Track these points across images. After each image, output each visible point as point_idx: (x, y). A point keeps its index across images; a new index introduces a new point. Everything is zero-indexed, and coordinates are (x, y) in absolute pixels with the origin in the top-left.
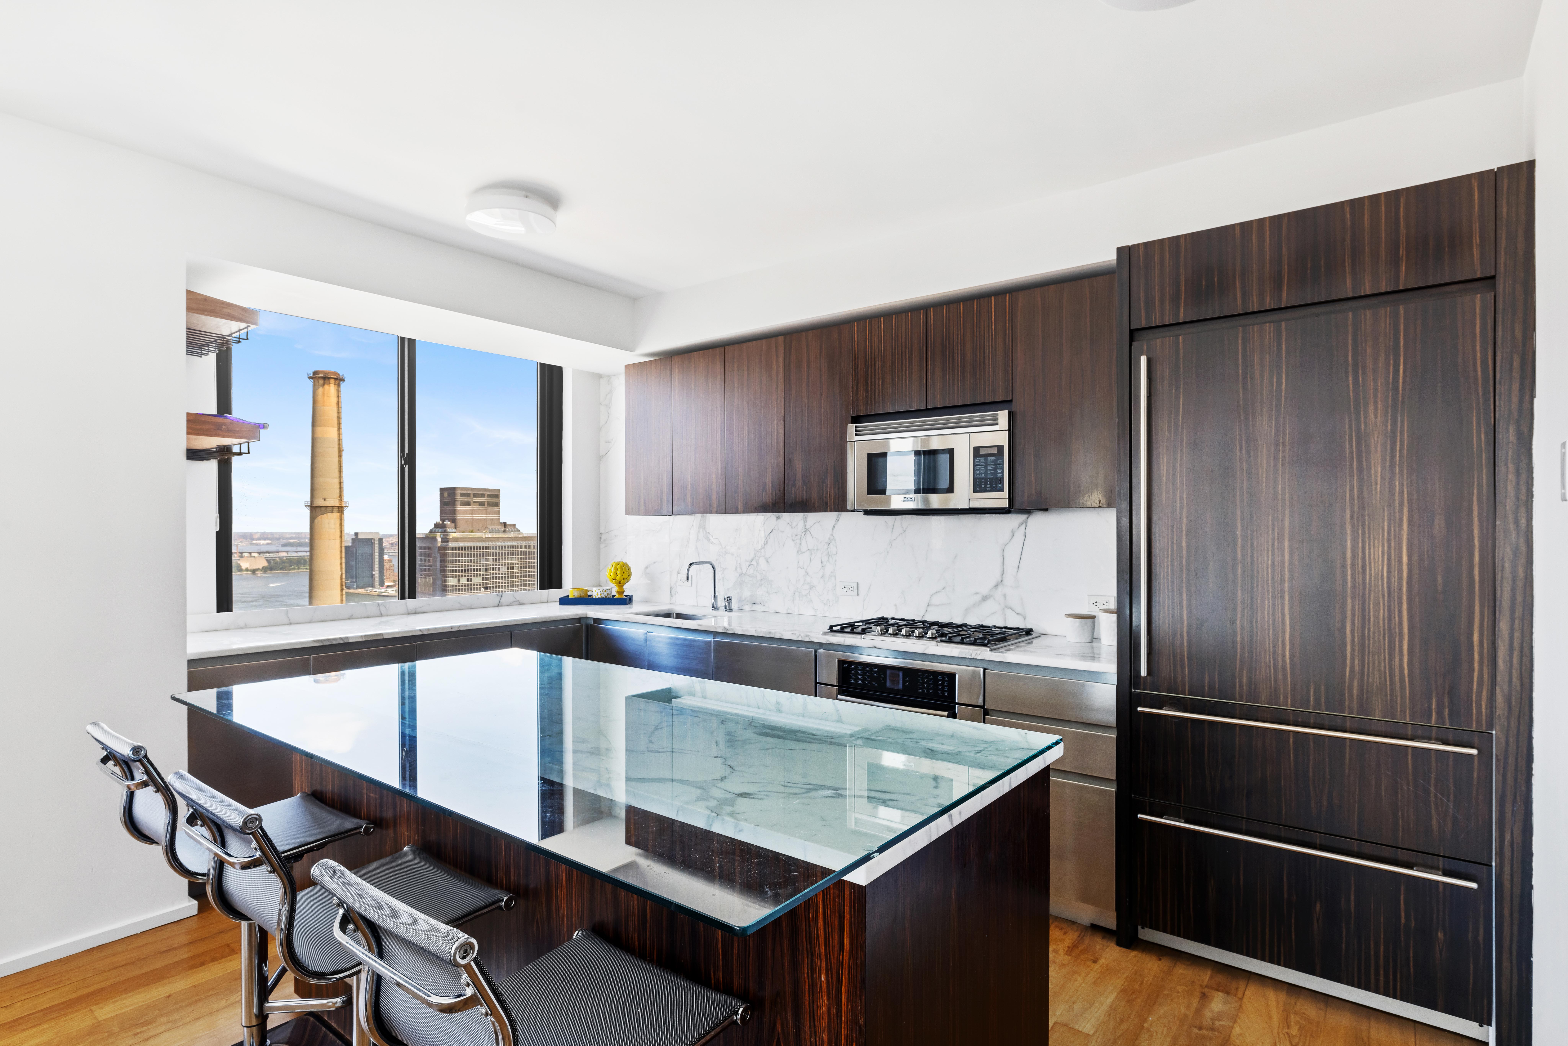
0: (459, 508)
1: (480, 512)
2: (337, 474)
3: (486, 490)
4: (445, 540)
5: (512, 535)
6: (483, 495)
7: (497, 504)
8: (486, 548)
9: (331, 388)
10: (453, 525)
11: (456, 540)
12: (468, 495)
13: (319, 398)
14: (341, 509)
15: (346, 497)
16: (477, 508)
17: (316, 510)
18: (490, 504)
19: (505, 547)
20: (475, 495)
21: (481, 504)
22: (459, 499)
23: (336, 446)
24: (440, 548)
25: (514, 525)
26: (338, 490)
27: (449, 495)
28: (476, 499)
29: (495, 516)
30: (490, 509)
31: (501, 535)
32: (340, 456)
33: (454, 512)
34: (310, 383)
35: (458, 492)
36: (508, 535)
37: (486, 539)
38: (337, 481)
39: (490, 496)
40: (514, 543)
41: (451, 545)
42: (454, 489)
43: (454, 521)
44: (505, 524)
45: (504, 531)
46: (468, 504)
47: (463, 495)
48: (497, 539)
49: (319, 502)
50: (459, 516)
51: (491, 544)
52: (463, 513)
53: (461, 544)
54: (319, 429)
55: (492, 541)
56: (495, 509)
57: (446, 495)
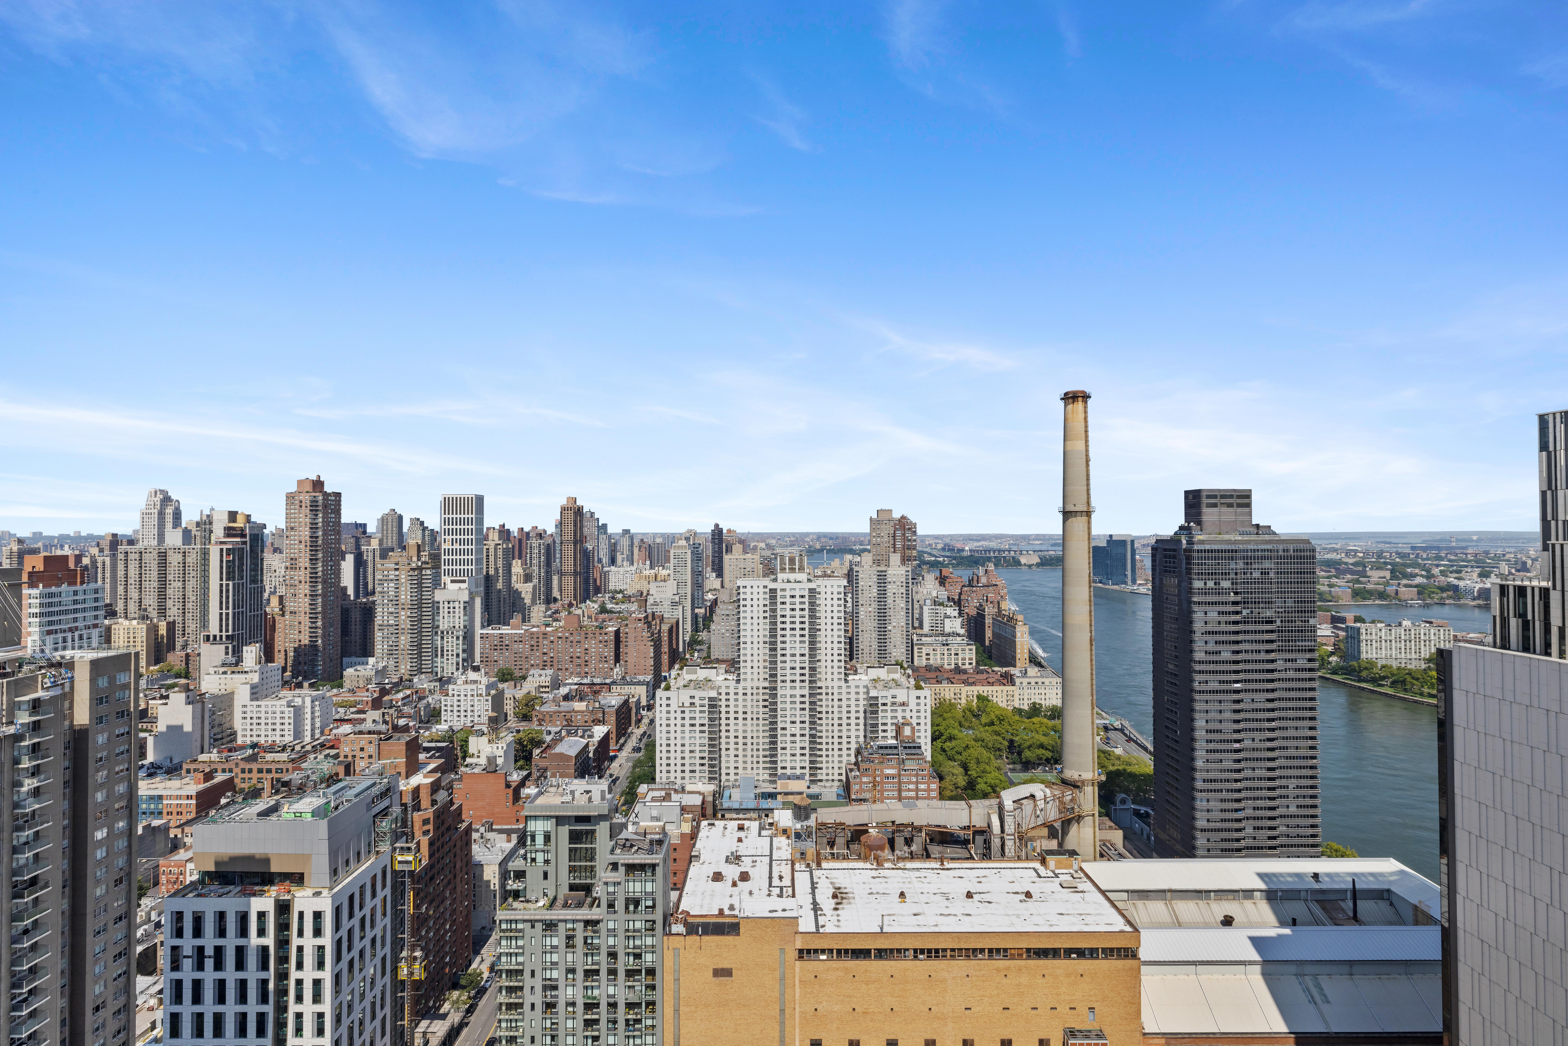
0: (1205, 510)
1: (1228, 514)
2: (1085, 482)
3: (1235, 490)
4: (1190, 542)
5: (1267, 537)
6: (1231, 496)
7: (1249, 505)
8: (1236, 551)
9: (1080, 405)
10: (1199, 527)
11: (1202, 542)
12: (1215, 497)
13: (1069, 416)
14: (1088, 514)
15: (1093, 503)
16: (1225, 509)
17: (1067, 514)
18: (1239, 505)
19: (1258, 550)
20: (1222, 497)
21: (1230, 505)
22: (1205, 501)
23: (1084, 457)
24: (1185, 550)
25: (1269, 527)
26: (1086, 497)
27: (1194, 497)
28: (1223, 501)
29: (1247, 518)
30: (1240, 510)
31: (1253, 537)
32: (1088, 465)
33: (1199, 514)
34: (1062, 403)
35: (1204, 494)
36: (1261, 537)
37: (1236, 542)
38: (1085, 488)
39: (1239, 497)
40: (1269, 547)
41: (1196, 547)
42: (1199, 491)
43: (1199, 523)
44: (1258, 526)
45: (1257, 534)
46: (1215, 505)
47: (1208, 497)
48: (1249, 542)
49: (1070, 508)
50: (1205, 518)
51: (1241, 547)
52: (1209, 515)
53: (1208, 547)
54: (1068, 443)
55: (1242, 544)
56: (1246, 510)
57: (1191, 497)
